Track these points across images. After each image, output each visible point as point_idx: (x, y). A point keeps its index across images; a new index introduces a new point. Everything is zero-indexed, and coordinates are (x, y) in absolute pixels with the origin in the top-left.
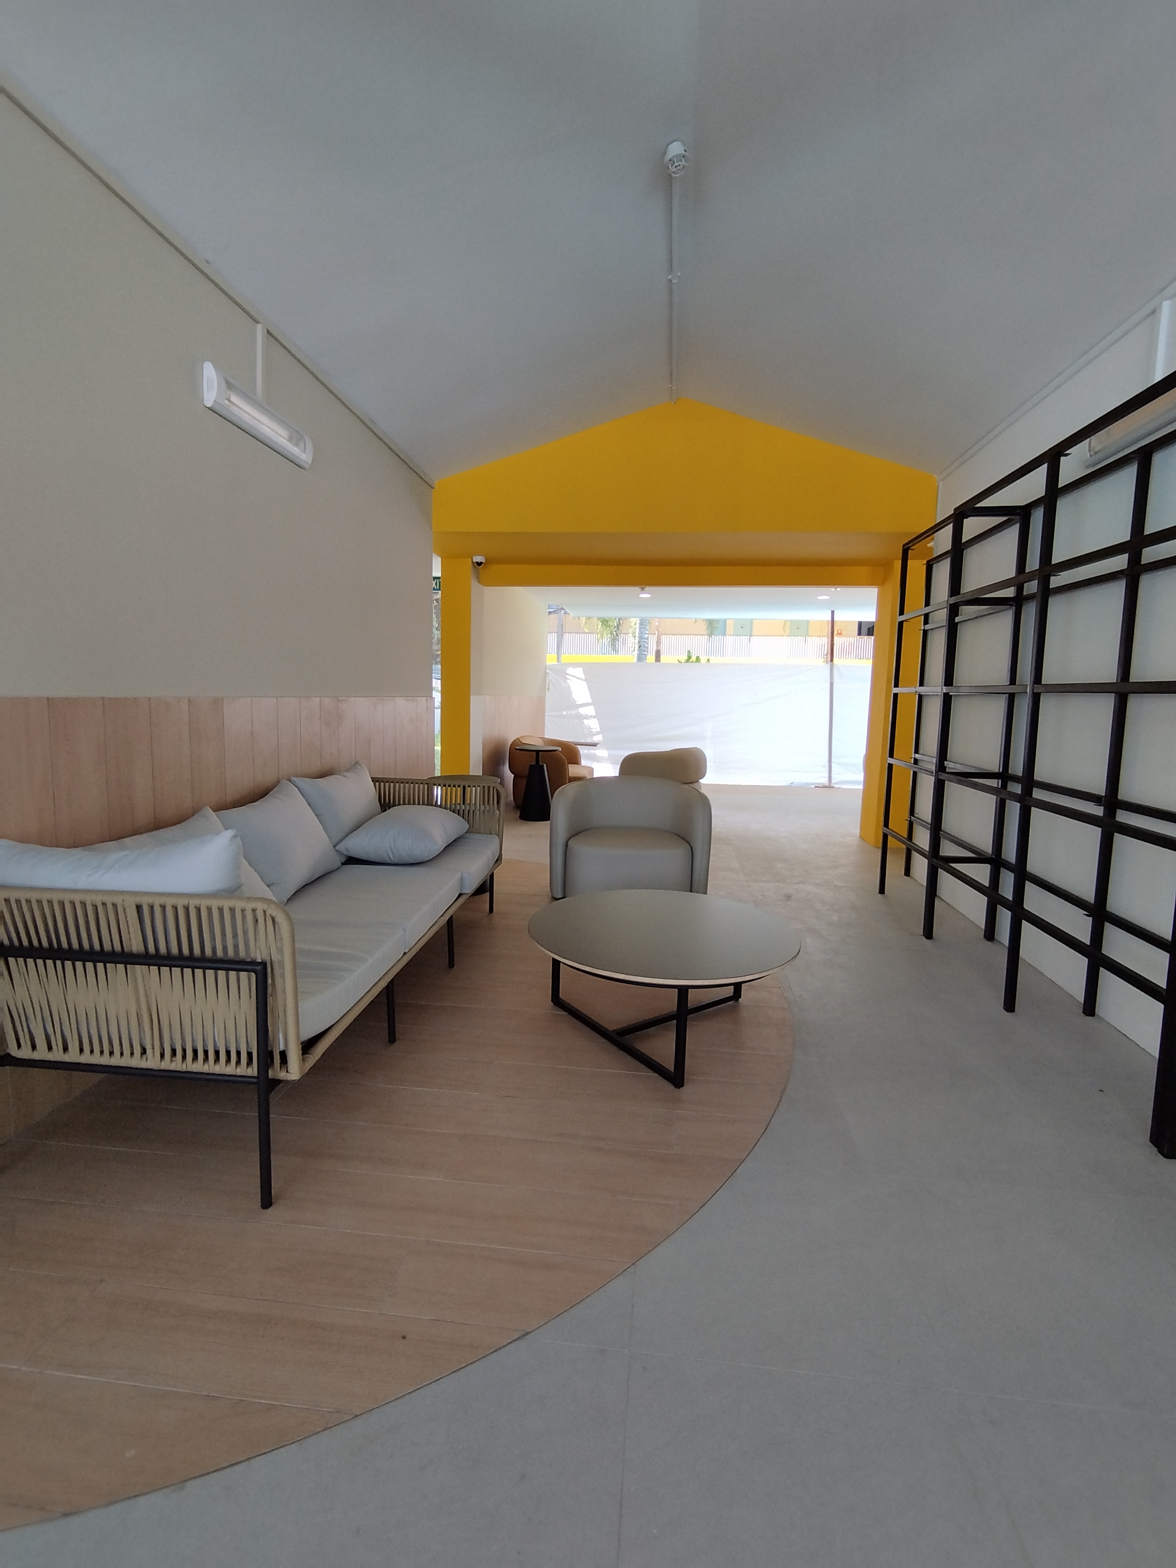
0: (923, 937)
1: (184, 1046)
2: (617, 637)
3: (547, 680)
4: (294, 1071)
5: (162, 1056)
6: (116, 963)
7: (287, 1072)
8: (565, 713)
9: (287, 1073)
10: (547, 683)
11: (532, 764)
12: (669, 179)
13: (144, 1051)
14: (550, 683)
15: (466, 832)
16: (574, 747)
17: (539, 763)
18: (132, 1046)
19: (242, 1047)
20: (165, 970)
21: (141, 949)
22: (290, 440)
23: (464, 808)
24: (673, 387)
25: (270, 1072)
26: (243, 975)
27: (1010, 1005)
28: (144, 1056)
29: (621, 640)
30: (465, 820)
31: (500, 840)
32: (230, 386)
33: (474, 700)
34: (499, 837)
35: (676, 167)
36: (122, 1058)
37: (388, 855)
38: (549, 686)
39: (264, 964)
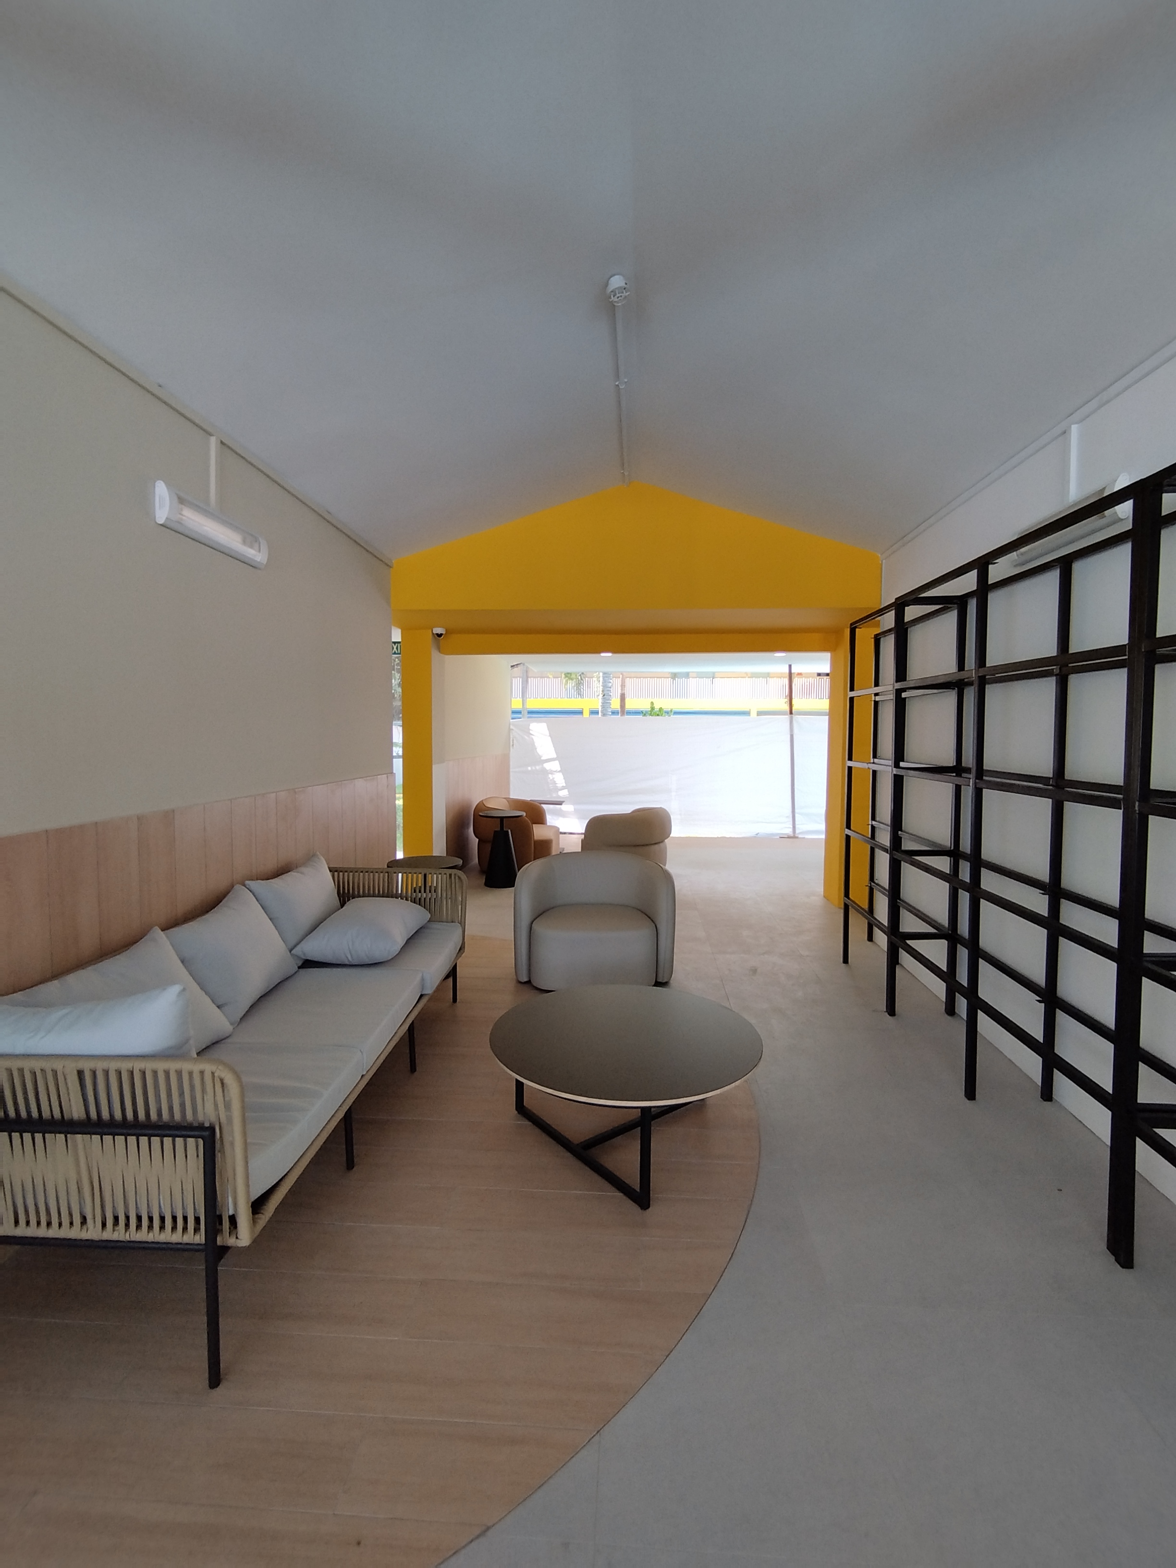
0: (887, 1013)
1: (126, 1212)
2: (582, 682)
3: (511, 736)
4: (244, 1237)
5: (104, 1225)
6: (55, 1132)
7: (237, 1238)
8: (529, 768)
9: (237, 1240)
10: (511, 739)
11: (496, 830)
12: (612, 308)
13: (84, 1220)
14: (514, 739)
15: (428, 921)
16: (539, 806)
17: (503, 829)
18: (71, 1215)
19: (189, 1212)
20: (108, 1139)
21: (83, 1116)
22: (244, 542)
23: (425, 896)
24: (625, 473)
25: (219, 1239)
26: (191, 1141)
27: (970, 1093)
28: (85, 1227)
29: (586, 684)
30: (427, 910)
31: (462, 927)
32: (181, 501)
33: (436, 769)
34: (461, 925)
35: (618, 297)
36: (61, 1229)
37: (347, 958)
38: (513, 742)
39: (212, 1129)
